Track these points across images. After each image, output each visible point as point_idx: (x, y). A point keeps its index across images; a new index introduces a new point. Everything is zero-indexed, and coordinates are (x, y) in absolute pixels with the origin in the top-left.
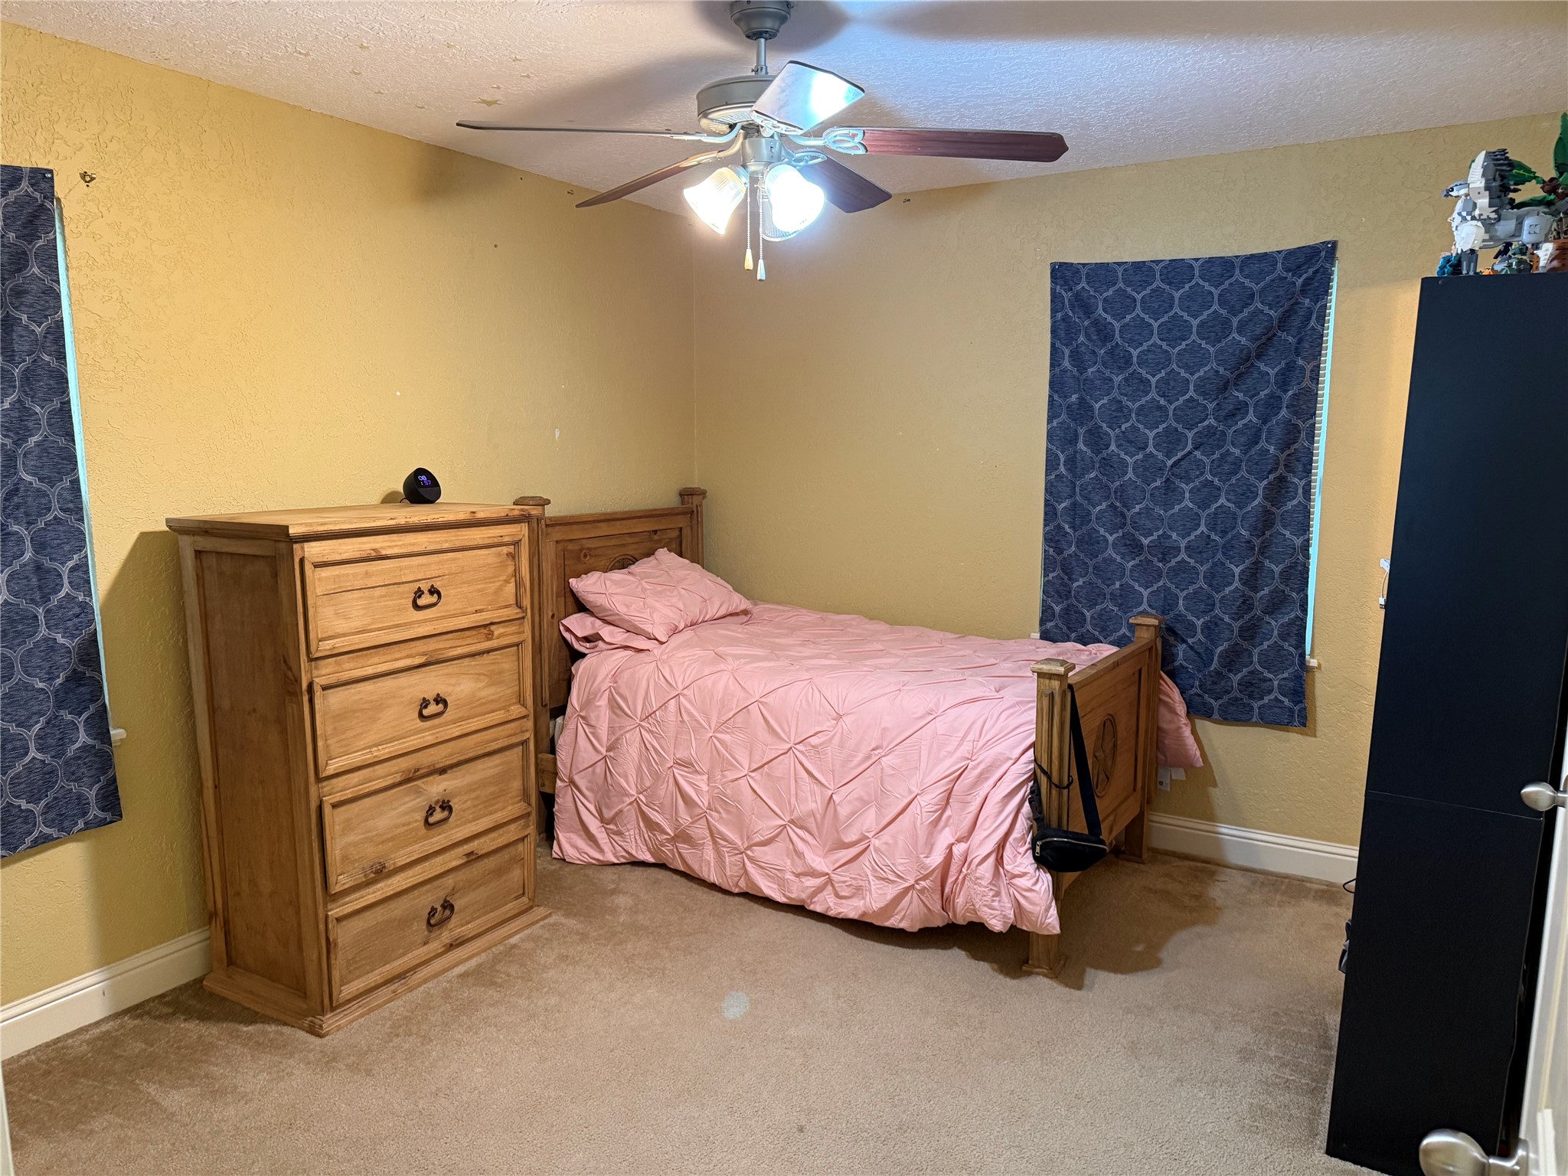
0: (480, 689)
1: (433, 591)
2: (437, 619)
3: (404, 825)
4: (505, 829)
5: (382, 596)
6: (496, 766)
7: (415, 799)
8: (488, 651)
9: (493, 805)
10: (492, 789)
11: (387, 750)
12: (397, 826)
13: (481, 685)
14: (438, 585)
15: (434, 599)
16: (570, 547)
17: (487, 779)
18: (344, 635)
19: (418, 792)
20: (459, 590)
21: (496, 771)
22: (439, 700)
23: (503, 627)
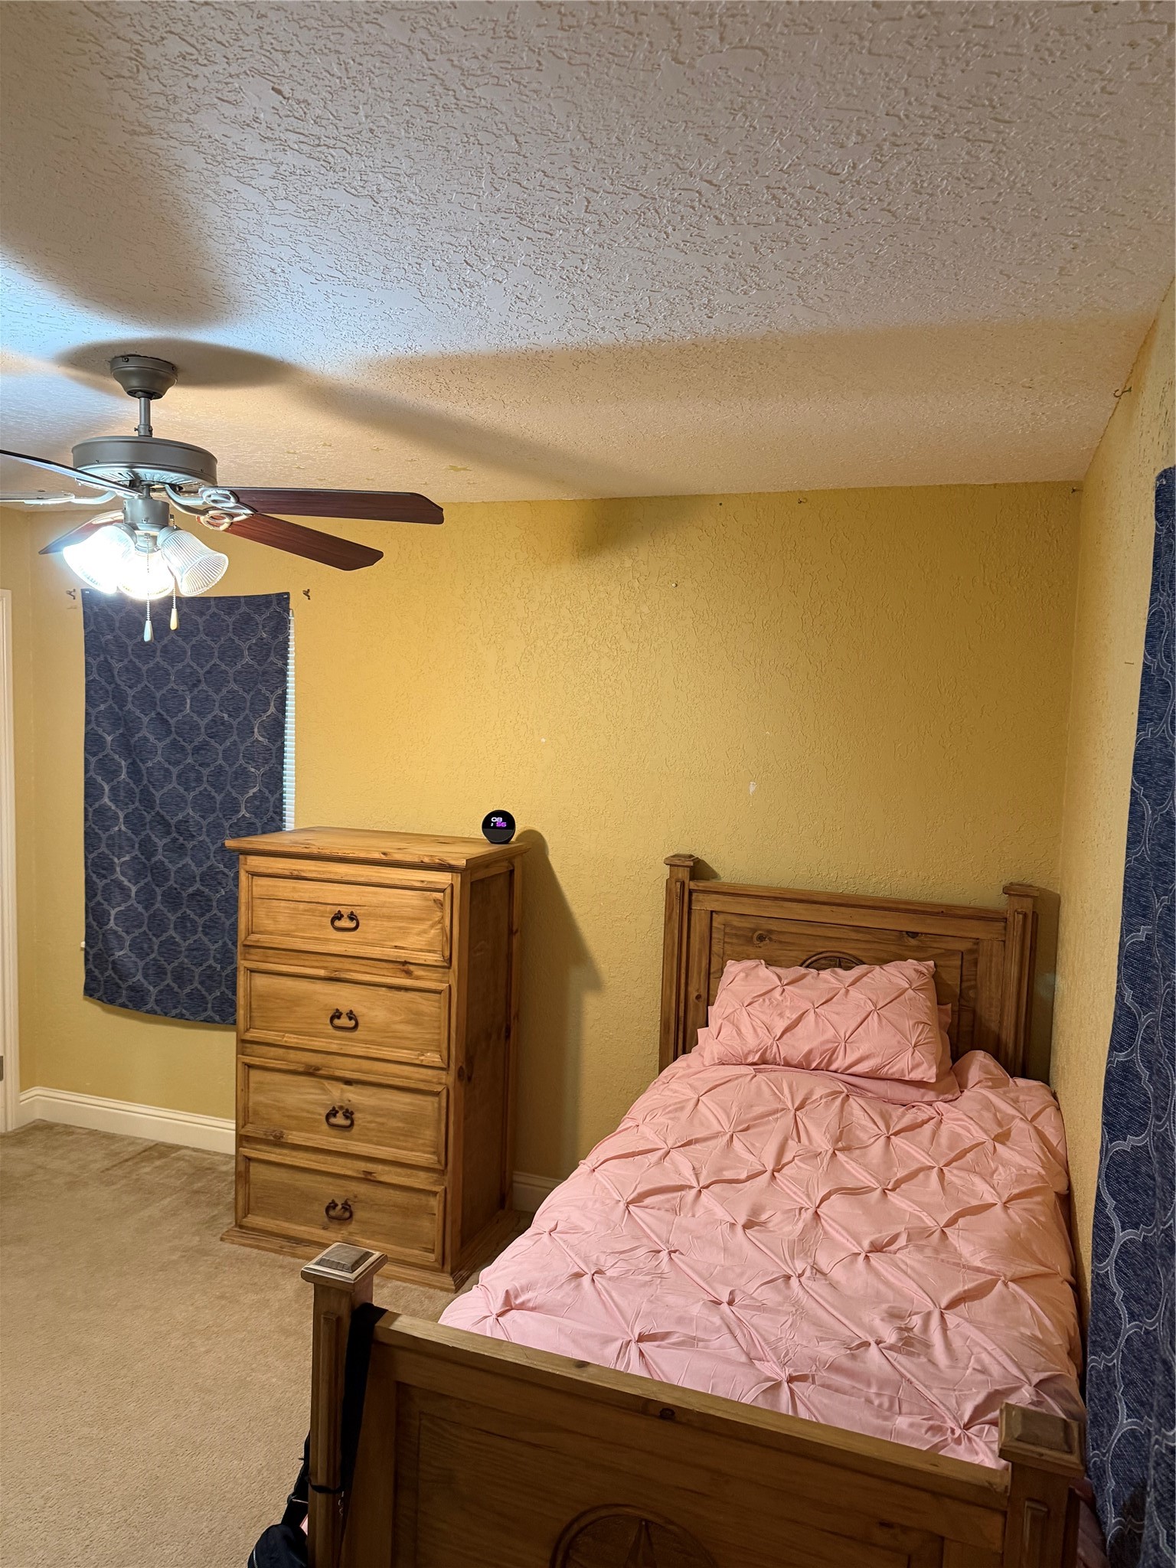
0: (395, 1023)
1: (352, 917)
2: (355, 943)
3: (308, 1112)
4: (415, 1172)
5: (305, 911)
6: (405, 1104)
7: (319, 1094)
8: (407, 989)
9: (398, 1140)
10: (400, 1125)
11: (295, 1040)
12: (303, 1110)
13: (398, 1019)
14: (357, 911)
15: (353, 925)
16: (736, 922)
17: (395, 1111)
18: (271, 933)
19: (325, 1091)
20: (379, 923)
21: (408, 1108)
22: (351, 1016)
23: (423, 970)
